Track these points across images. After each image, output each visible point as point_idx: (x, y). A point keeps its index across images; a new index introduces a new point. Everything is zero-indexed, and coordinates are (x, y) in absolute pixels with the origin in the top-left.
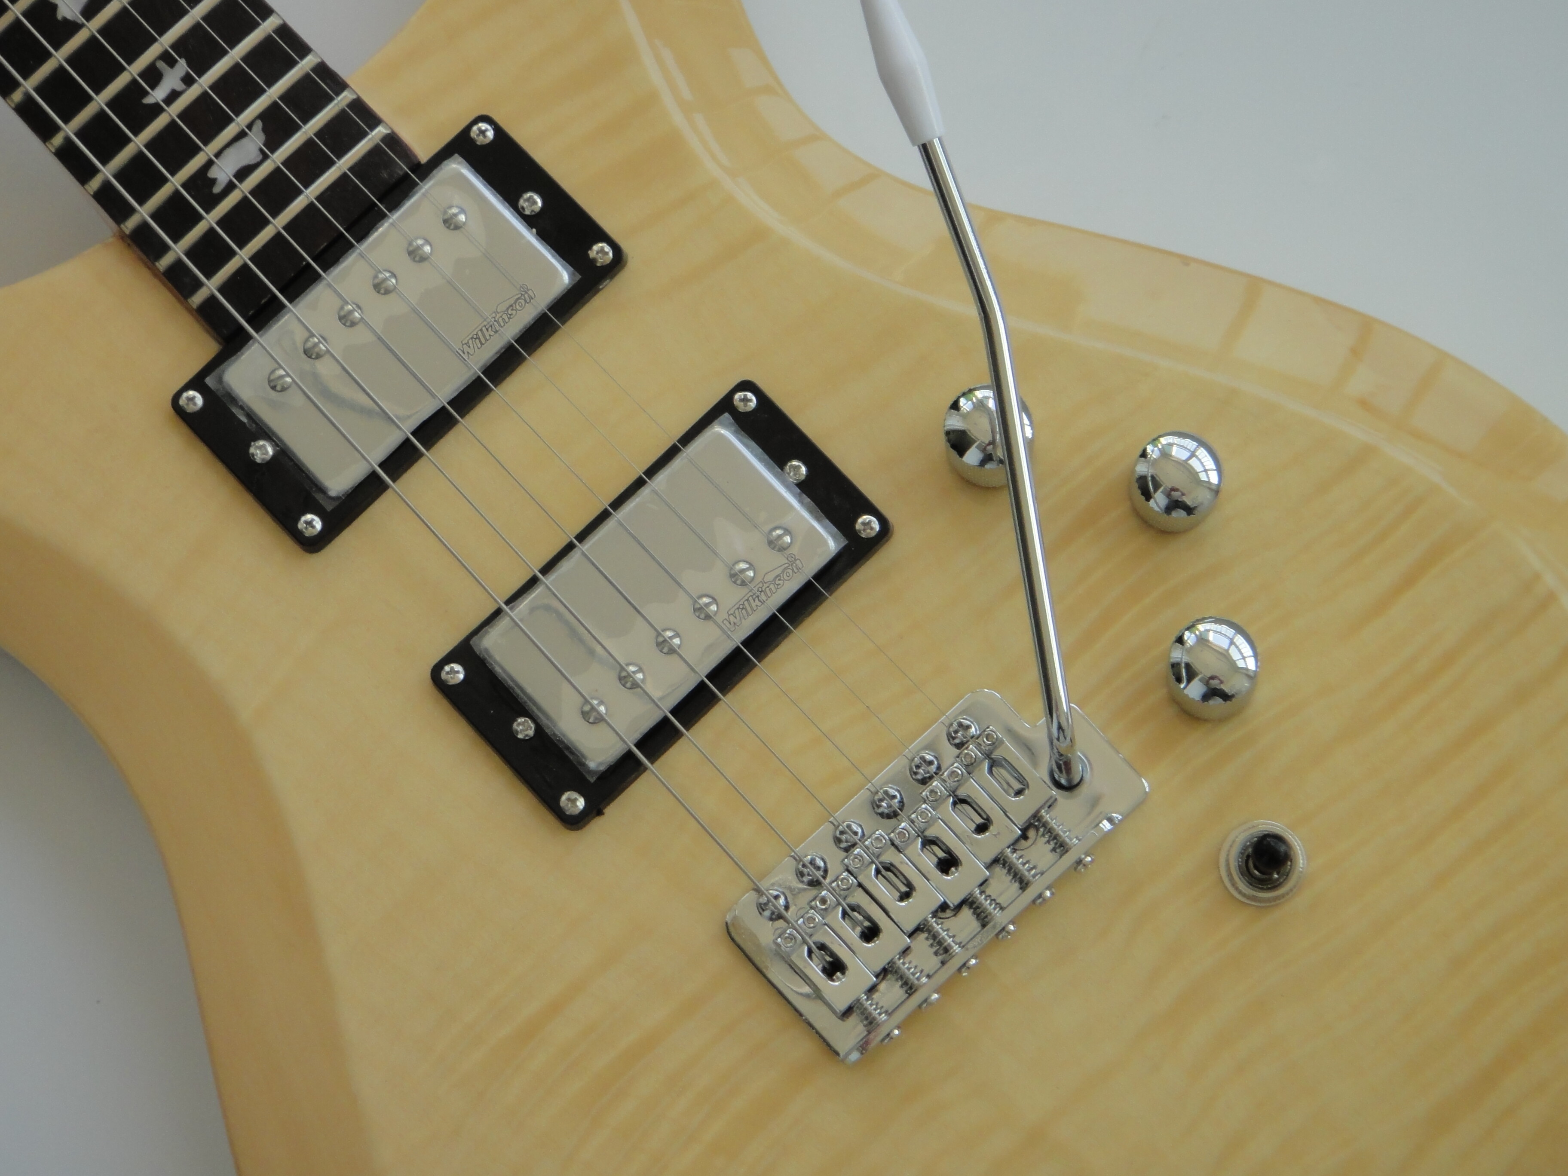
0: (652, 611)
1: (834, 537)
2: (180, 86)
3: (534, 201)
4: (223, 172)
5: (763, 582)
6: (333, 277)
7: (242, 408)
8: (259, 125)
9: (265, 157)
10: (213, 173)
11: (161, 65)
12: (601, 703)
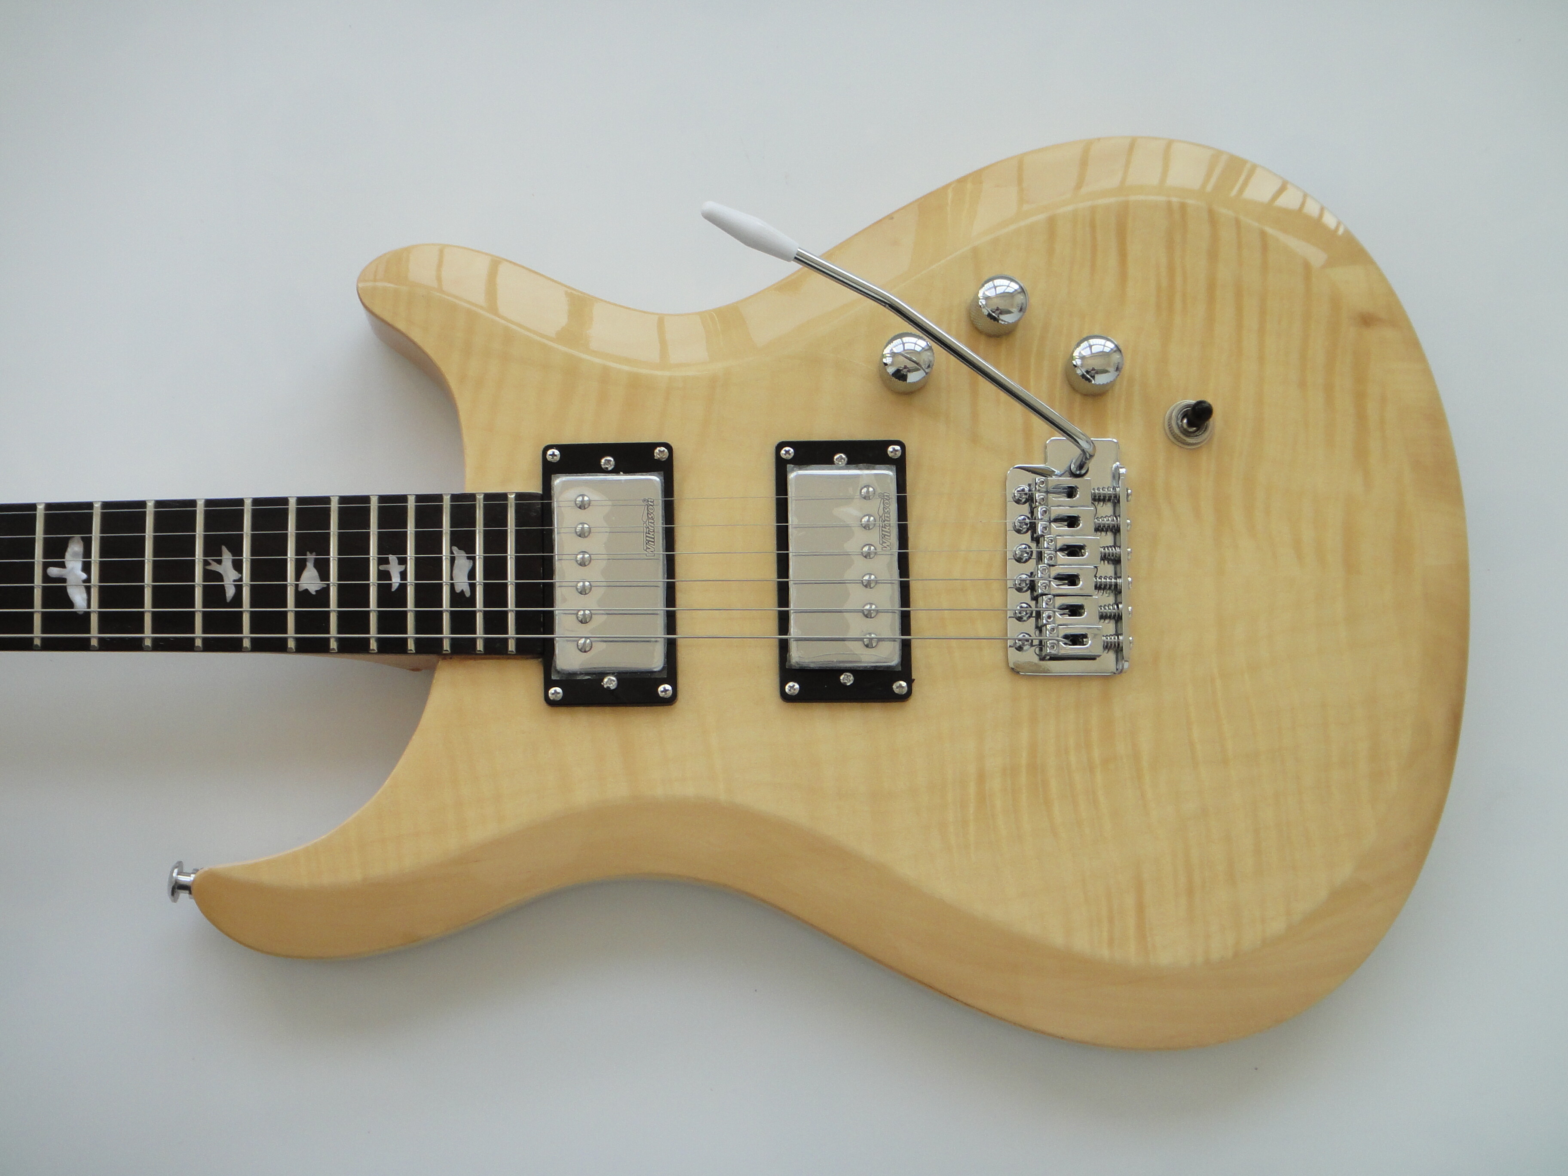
0: (849, 575)
1: (888, 469)
2: (402, 568)
3: (607, 461)
4: (462, 584)
5: (881, 517)
6: (557, 579)
7: (581, 674)
8: (455, 549)
9: (473, 559)
10: (458, 589)
11: (382, 568)
12: (870, 634)
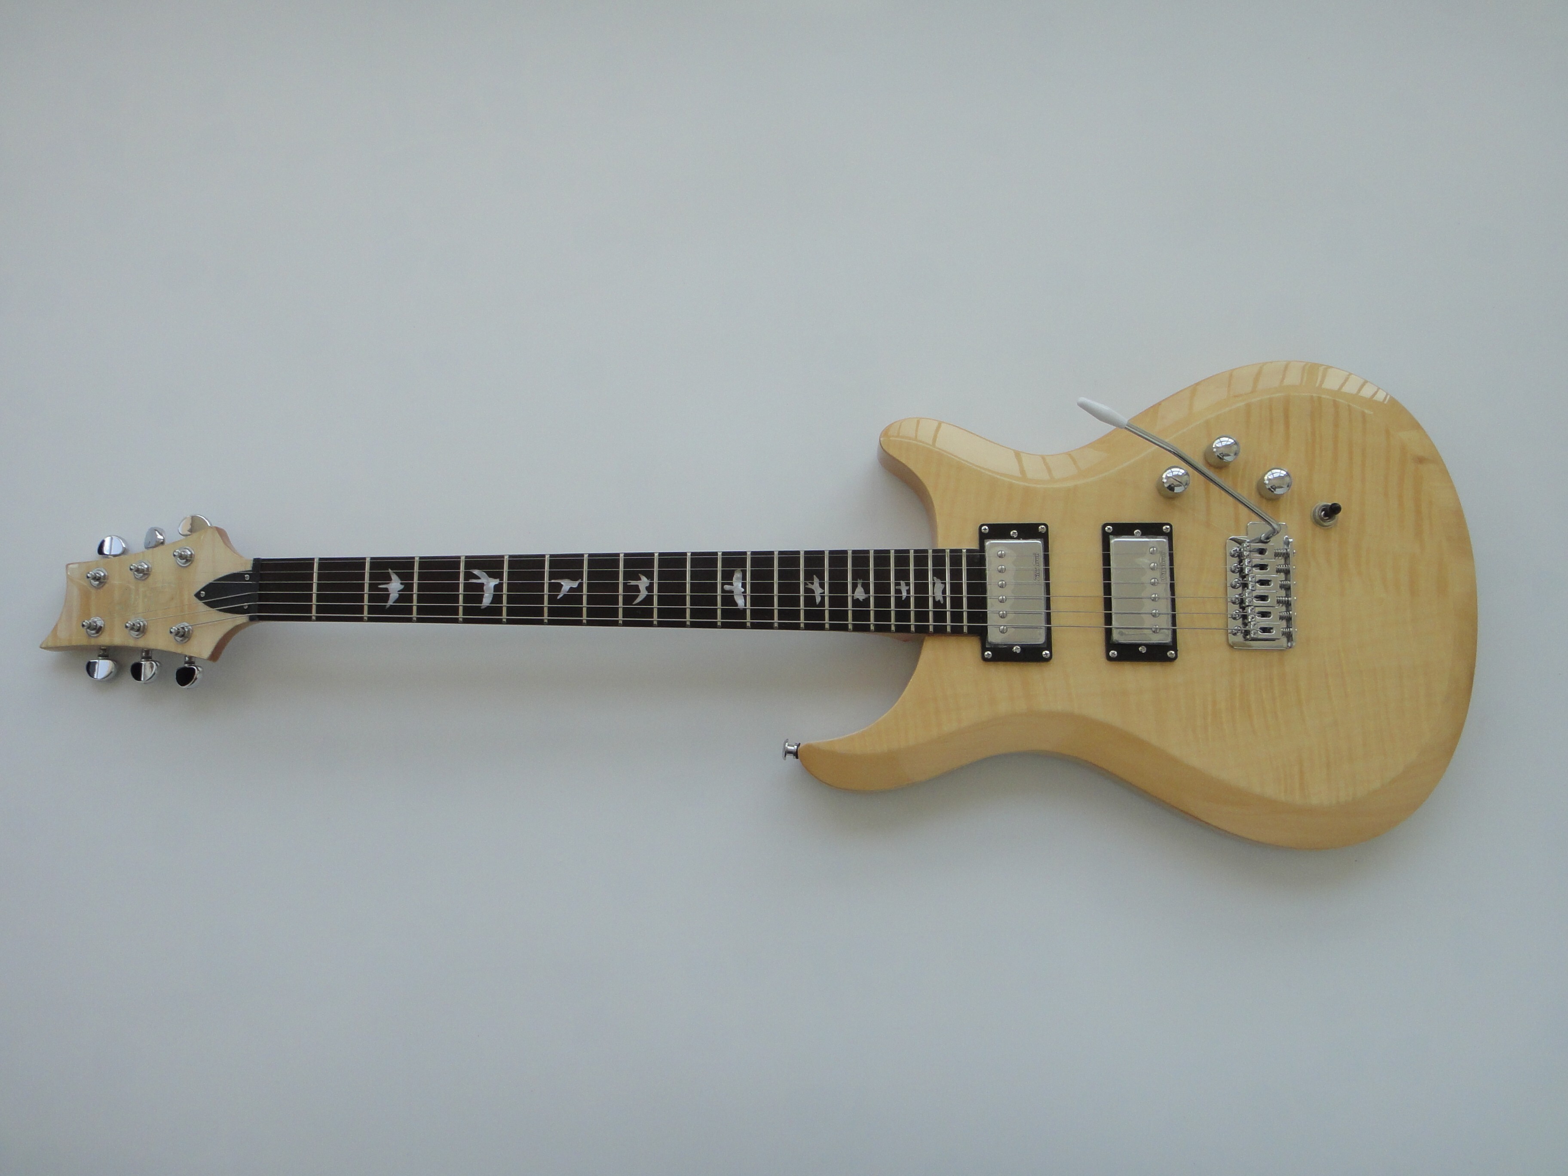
0: (1143, 595)
1: (1164, 538)
2: (908, 588)
3: (1013, 533)
4: (939, 597)
5: (1160, 563)
6: (988, 595)
7: (1001, 645)
8: (935, 578)
9: (945, 584)
10: (937, 599)
11: (897, 587)
12: (1156, 626)
